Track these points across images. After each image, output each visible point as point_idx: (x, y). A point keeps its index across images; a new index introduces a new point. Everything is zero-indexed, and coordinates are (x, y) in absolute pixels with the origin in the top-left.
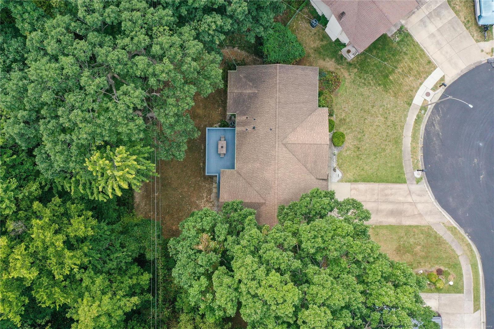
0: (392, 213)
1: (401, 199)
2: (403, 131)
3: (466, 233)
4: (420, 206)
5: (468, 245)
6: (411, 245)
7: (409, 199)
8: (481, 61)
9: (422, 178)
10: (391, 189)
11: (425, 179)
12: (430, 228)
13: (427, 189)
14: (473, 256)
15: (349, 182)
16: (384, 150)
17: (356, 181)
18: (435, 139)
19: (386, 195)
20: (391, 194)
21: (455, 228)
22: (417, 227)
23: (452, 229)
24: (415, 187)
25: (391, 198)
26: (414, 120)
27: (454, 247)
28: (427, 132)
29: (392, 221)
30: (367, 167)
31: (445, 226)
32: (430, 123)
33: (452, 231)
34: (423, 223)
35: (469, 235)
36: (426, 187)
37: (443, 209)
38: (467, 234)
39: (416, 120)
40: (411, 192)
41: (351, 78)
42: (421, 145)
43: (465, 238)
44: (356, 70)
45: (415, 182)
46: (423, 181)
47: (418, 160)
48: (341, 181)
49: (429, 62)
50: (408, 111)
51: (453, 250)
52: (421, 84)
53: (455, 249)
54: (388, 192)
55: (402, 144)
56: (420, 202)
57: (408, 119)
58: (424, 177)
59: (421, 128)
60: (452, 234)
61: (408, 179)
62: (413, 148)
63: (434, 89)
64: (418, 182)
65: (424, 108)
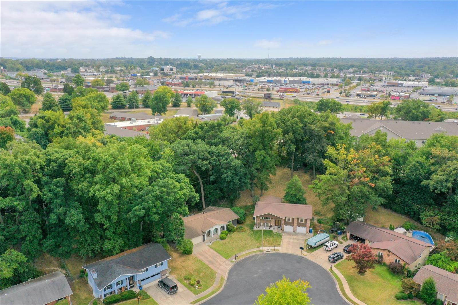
0: (210, 262)
1: (219, 261)
2: (246, 250)
3: (225, 283)
4: (221, 267)
5: (221, 286)
6: (202, 271)
7: (221, 263)
10: (220, 257)
12: (216, 273)
13: (231, 265)
14: (218, 290)
15: (210, 247)
16: (233, 249)
17: (212, 248)
18: (254, 258)
19: (215, 257)
21: (224, 279)
22: (212, 269)
23: (222, 279)
24: (228, 262)
25: (216, 259)
28: (254, 256)
29: (207, 263)
30: (221, 249)
31: (221, 276)
32: (259, 255)
34: (216, 270)
35: (226, 285)
37: (228, 273)
39: (254, 251)
40: (225, 262)
41: (249, 233)
42: (247, 256)
43: (223, 284)
44: (253, 232)
46: (234, 263)
47: (240, 258)
48: (208, 245)
49: (279, 245)
50: (255, 248)
51: (213, 283)
52: (269, 246)
53: (215, 283)
54: (218, 257)
56: (223, 266)
57: (252, 249)
59: (253, 254)
61: (229, 259)
62: (243, 255)
63: (271, 250)
64: (231, 262)
65: (262, 251)
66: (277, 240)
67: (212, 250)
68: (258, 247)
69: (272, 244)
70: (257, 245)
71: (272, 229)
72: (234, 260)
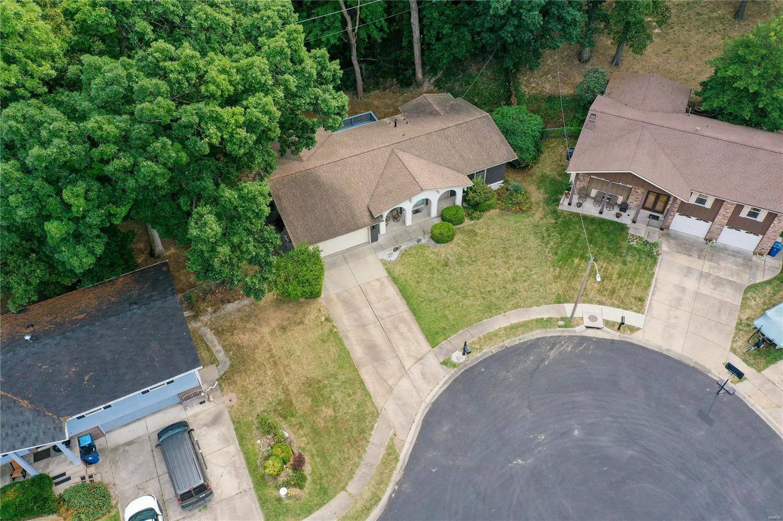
0: (371, 349)
1: (402, 351)
2: (511, 309)
3: (398, 484)
4: (405, 383)
6: (329, 398)
7: (408, 363)
8: (710, 372)
9: (454, 366)
10: (410, 330)
11: (456, 372)
12: (375, 414)
13: (441, 383)
15: (389, 273)
16: (466, 297)
17: (395, 280)
18: (532, 358)
19: (396, 327)
20: (402, 334)
21: (397, 459)
22: (367, 394)
23: (391, 453)
24: (433, 362)
25: (395, 336)
26: (540, 317)
27: (359, 473)
28: (534, 344)
29: (358, 352)
30: (424, 286)
31: (392, 439)
32: (553, 342)
33: (389, 454)
34: (378, 401)
35: (397, 492)
36: (444, 380)
37: (420, 423)
38: (396, 487)
39: (542, 319)
40: (422, 361)
41: (539, 221)
42: (508, 343)
43: (387, 485)
44: (554, 222)
45: (442, 360)
46: (453, 371)
47: (481, 349)
48: (384, 263)
49: (641, 300)
50: (546, 304)
51: (352, 473)
52: (600, 303)
53: (356, 477)
54: (403, 328)
55: (490, 317)
56: (412, 382)
57: (535, 308)
58: (460, 370)
59: (534, 333)
60: (384, 458)
61: (440, 347)
62: (496, 334)
63: (607, 323)
64: (444, 363)
65: (569, 322)
66: (635, 274)
67: (391, 291)
68: (559, 300)
69: (613, 292)
70: (556, 288)
71: (626, 219)
72: (457, 357)
